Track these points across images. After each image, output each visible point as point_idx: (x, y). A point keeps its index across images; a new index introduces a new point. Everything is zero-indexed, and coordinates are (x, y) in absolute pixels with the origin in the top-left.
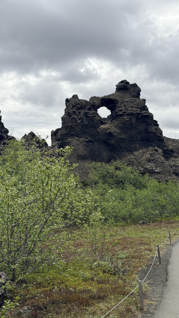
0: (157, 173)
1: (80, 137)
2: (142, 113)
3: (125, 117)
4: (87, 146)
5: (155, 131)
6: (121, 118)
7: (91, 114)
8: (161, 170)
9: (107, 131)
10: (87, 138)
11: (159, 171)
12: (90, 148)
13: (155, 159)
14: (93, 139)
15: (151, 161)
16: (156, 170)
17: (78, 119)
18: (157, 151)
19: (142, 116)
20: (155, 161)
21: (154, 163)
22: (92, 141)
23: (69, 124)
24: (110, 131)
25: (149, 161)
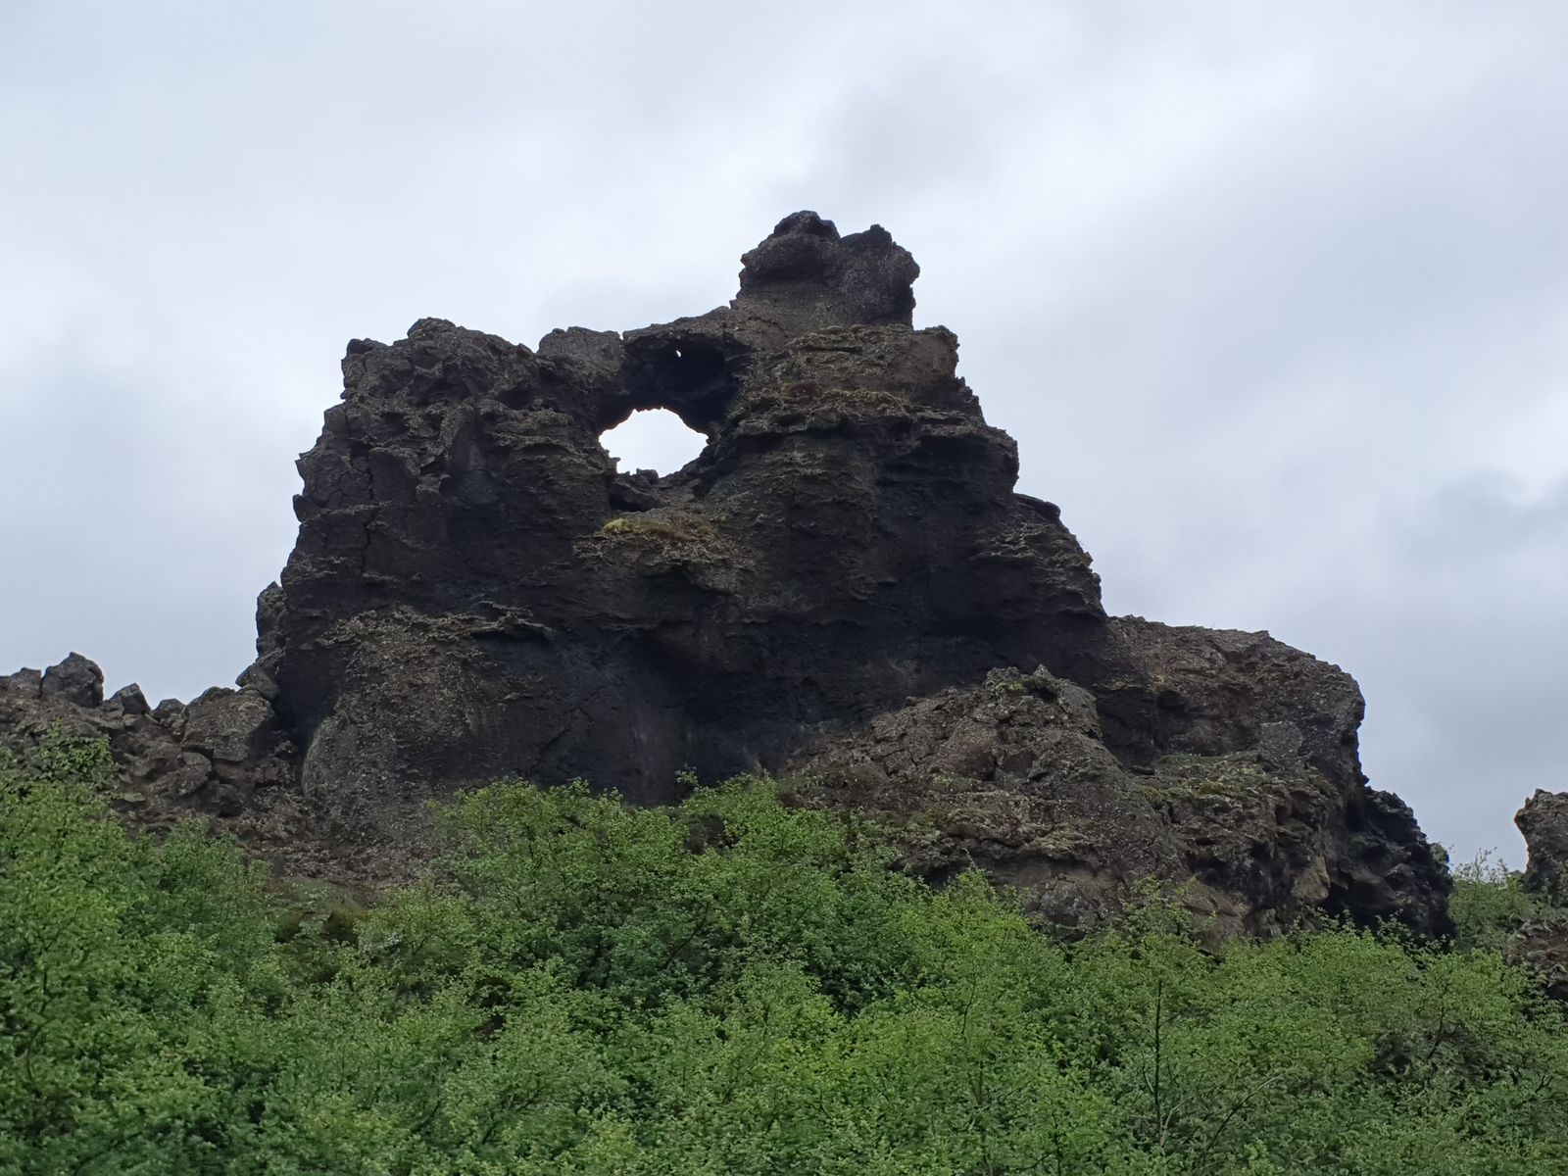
0: (1051, 860)
1: (437, 608)
2: (923, 420)
3: (798, 456)
4: (485, 673)
5: (1029, 554)
6: (768, 458)
7: (527, 432)
8: (1087, 840)
9: (657, 560)
10: (496, 614)
11: (1065, 845)
12: (515, 686)
13: (1034, 757)
14: (538, 618)
15: (1006, 768)
16: (1048, 844)
17: (424, 471)
18: (1048, 695)
19: (927, 439)
20: (1032, 772)
21: (1026, 789)
22: (536, 638)
23: (351, 511)
24: (676, 554)
25: (989, 777)
